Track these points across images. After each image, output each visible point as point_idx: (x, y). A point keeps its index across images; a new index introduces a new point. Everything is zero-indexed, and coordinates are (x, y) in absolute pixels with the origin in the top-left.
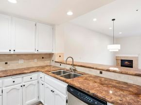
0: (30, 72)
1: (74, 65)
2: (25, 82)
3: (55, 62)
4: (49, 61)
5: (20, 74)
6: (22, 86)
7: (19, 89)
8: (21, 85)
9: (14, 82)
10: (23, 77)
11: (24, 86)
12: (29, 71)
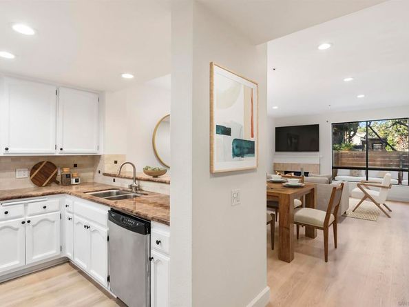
0: (43, 195)
1: (137, 179)
2: (30, 215)
3: (105, 174)
4: (92, 174)
5: (20, 197)
6: (23, 223)
7: (17, 229)
8: (23, 219)
9: (6, 213)
10: (26, 205)
11: (29, 222)
12: (41, 193)
